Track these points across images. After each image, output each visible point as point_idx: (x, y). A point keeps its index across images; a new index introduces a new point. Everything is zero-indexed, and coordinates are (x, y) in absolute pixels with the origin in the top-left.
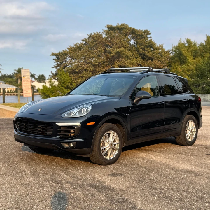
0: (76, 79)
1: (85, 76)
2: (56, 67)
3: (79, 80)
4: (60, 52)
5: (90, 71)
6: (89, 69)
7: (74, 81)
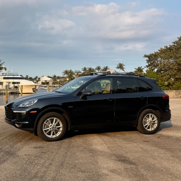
0: (162, 76)
1: (170, 74)
2: (147, 66)
3: (165, 77)
4: (151, 54)
5: (175, 70)
6: (175, 68)
7: (160, 78)
